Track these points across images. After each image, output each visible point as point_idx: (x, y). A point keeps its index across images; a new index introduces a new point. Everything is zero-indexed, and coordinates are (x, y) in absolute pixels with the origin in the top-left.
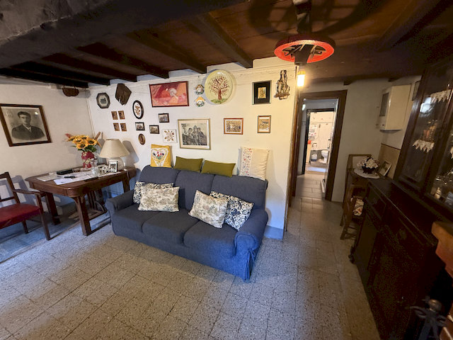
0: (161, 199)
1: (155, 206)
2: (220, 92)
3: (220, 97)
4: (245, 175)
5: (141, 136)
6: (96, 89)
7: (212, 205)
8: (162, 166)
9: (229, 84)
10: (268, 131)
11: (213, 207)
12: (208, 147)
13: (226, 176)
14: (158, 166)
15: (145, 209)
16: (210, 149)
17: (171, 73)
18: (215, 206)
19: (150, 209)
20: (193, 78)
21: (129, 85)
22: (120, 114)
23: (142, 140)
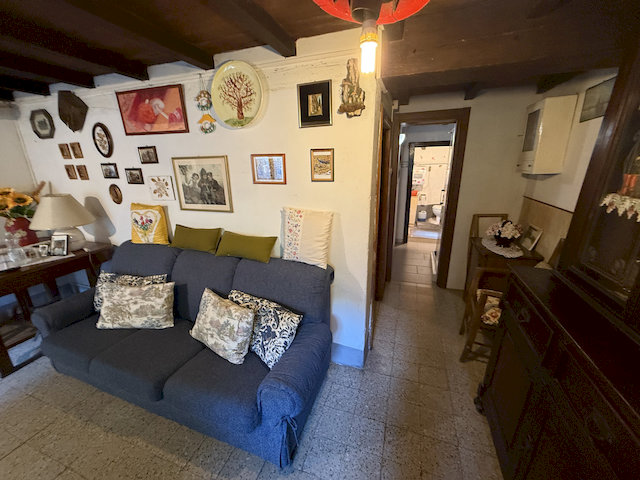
0: (137, 307)
1: (127, 320)
2: (240, 106)
3: (241, 114)
4: (291, 259)
5: (113, 188)
6: (29, 103)
7: (225, 319)
8: (151, 241)
9: (255, 88)
10: (329, 177)
11: (227, 324)
12: (226, 207)
13: (260, 262)
14: (143, 241)
15: (109, 325)
16: (231, 211)
17: (152, 69)
18: (231, 321)
19: (116, 326)
20: (192, 79)
21: (82, 93)
22: (73, 148)
23: (116, 195)
